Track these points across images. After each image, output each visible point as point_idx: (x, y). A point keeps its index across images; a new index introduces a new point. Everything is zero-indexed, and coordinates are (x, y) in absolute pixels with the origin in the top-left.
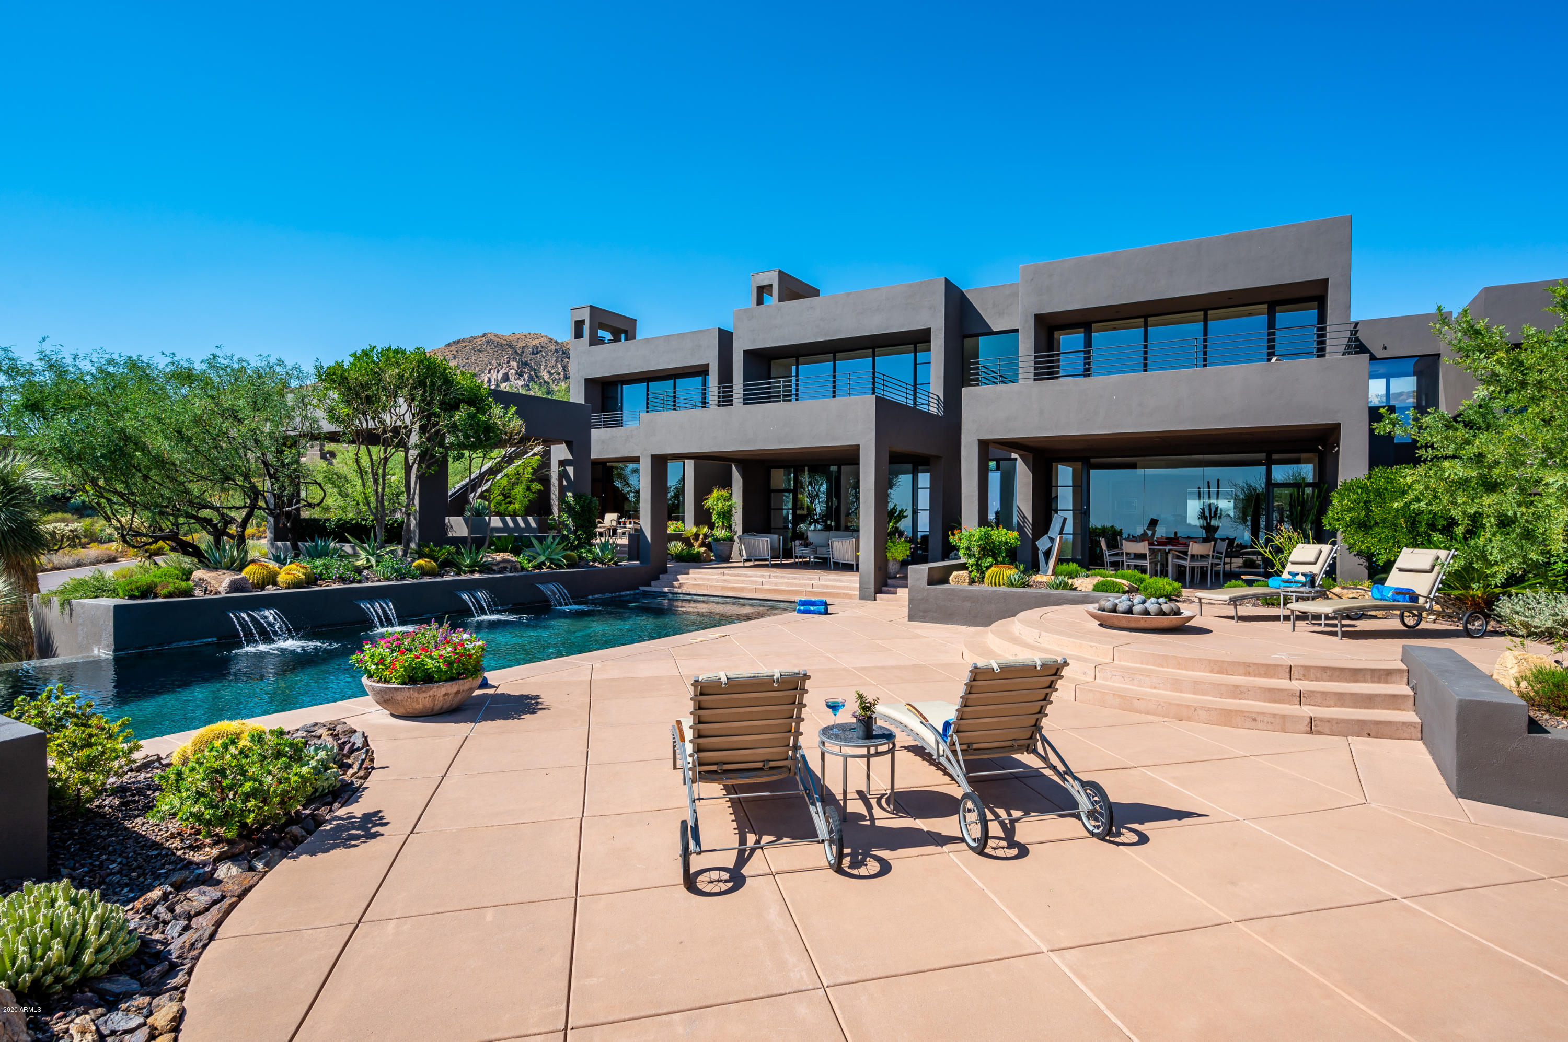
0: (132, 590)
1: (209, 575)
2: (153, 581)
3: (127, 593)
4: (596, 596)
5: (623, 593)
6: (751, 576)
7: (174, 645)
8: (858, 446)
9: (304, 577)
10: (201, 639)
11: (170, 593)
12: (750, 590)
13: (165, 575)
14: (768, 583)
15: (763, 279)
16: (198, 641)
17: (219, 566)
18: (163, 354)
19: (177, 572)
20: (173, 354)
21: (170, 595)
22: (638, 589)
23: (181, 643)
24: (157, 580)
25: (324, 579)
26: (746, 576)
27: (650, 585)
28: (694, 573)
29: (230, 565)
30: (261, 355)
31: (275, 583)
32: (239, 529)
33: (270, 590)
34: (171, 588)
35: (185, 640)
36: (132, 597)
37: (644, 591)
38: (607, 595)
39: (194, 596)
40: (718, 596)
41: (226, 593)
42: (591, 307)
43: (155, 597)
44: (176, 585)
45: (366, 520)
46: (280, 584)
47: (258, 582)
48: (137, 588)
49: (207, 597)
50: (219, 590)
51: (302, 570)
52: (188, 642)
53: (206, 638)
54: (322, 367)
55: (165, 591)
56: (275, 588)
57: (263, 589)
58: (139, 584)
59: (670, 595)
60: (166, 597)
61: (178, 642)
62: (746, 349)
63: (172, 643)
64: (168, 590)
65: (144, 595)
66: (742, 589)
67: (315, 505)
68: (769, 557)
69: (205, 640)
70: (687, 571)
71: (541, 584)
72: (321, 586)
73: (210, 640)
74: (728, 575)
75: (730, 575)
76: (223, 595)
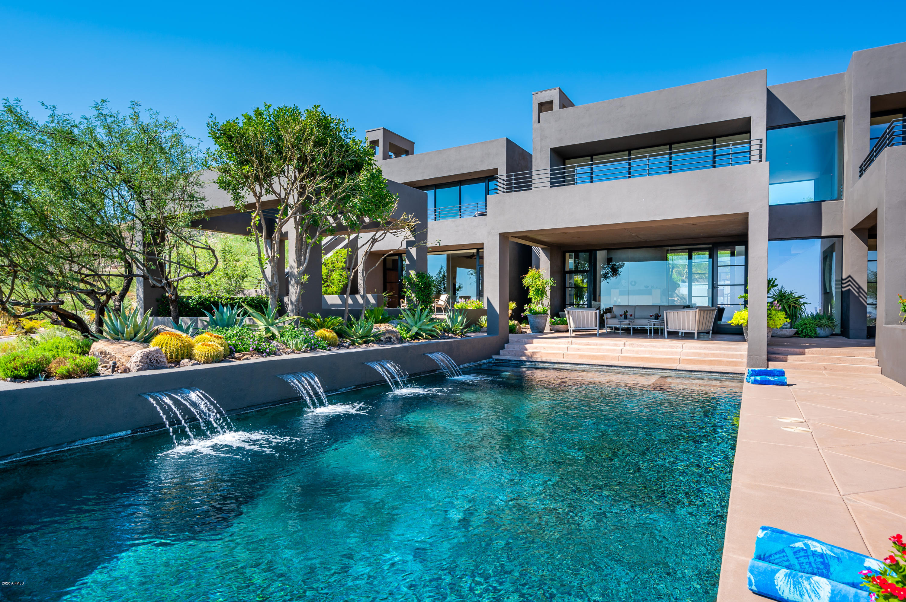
0: (16, 369)
1: (112, 347)
2: (44, 356)
3: (9, 373)
4: (465, 365)
5: (482, 362)
6: (602, 345)
7: (77, 444)
8: (747, 214)
9: (222, 349)
10: (111, 433)
11: (68, 371)
12: (613, 358)
13: (57, 348)
14: (628, 351)
15: (545, 97)
16: (107, 437)
17: (120, 336)
18: (43, 104)
19: (72, 344)
20: (54, 107)
21: (69, 375)
22: (491, 358)
23: (85, 441)
24: (48, 354)
25: (239, 351)
26: (597, 345)
27: (498, 354)
28: (538, 343)
29: (133, 335)
30: (151, 110)
31: (190, 357)
32: (117, 303)
33: (186, 366)
34: (69, 365)
35: (91, 436)
36: (16, 378)
37: (496, 360)
38: (472, 364)
39: (98, 375)
40: (583, 364)
41: (138, 370)
42: (384, 129)
43: (48, 377)
44: (77, 361)
45: (222, 298)
46: (197, 358)
47: (171, 355)
48: (23, 365)
49: (117, 376)
50: (128, 365)
51: (217, 340)
52: (94, 439)
53: (117, 432)
54: (216, 124)
55: (62, 370)
56: (193, 362)
57: (177, 363)
58: (26, 360)
59: (528, 363)
60: (63, 377)
61: (83, 439)
62: (553, 146)
63: (74, 441)
64: (66, 368)
65: (32, 376)
66: (603, 358)
67: (205, 274)
68: (598, 328)
69: (118, 434)
70: (530, 341)
71: (430, 353)
72: (239, 359)
73: (123, 433)
74: (576, 344)
75: (579, 344)
76: (134, 373)
